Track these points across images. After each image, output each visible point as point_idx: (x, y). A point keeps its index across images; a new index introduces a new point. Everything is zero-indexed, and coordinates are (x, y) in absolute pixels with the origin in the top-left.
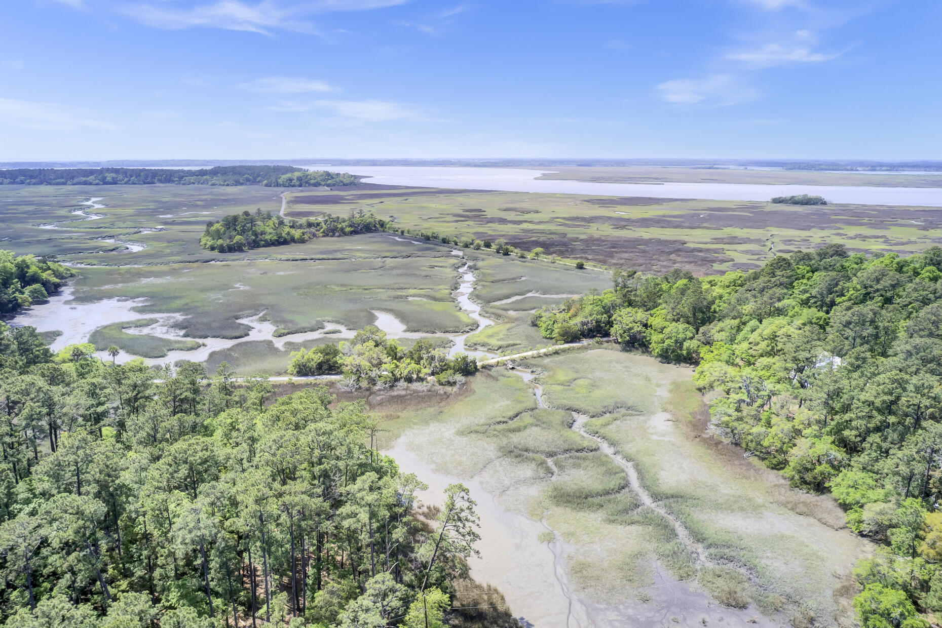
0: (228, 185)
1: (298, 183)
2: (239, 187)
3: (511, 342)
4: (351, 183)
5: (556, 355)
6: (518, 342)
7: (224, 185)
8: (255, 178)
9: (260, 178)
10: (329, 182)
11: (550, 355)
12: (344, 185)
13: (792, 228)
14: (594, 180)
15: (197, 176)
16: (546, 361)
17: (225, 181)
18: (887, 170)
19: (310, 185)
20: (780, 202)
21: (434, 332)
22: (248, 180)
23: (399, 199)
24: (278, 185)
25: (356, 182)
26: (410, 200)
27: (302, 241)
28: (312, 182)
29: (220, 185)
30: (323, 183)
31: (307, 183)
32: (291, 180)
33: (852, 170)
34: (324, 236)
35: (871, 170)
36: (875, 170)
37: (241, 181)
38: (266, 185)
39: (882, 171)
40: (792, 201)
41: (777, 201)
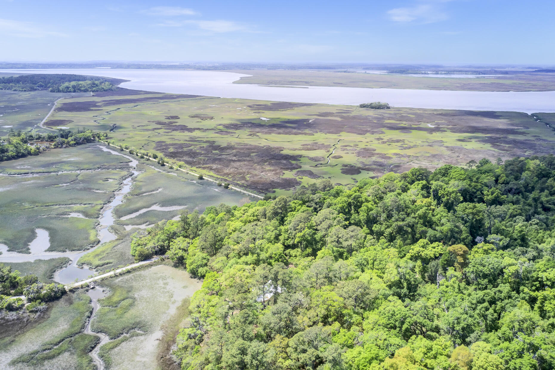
0: (25, 91)
1: (72, 90)
2: (32, 93)
3: (106, 261)
4: (109, 89)
5: (128, 274)
6: (111, 261)
7: (22, 91)
8: (46, 85)
9: (50, 85)
10: (94, 89)
11: (124, 274)
12: (104, 90)
13: (355, 133)
14: (269, 83)
15: (5, 83)
16: (117, 280)
17: (23, 88)
18: (445, 74)
19: (81, 91)
20: (364, 107)
21: (64, 251)
22: (41, 86)
23: (132, 105)
24: (59, 91)
25: (114, 88)
26: (139, 107)
27: (37, 153)
28: (83, 89)
29: (20, 91)
30: (90, 90)
31: (79, 89)
32: (68, 88)
33: (425, 74)
34: (55, 148)
35: (436, 74)
36: (438, 74)
37: (35, 88)
38: (51, 91)
39: (442, 74)
40: (372, 107)
41: (363, 106)
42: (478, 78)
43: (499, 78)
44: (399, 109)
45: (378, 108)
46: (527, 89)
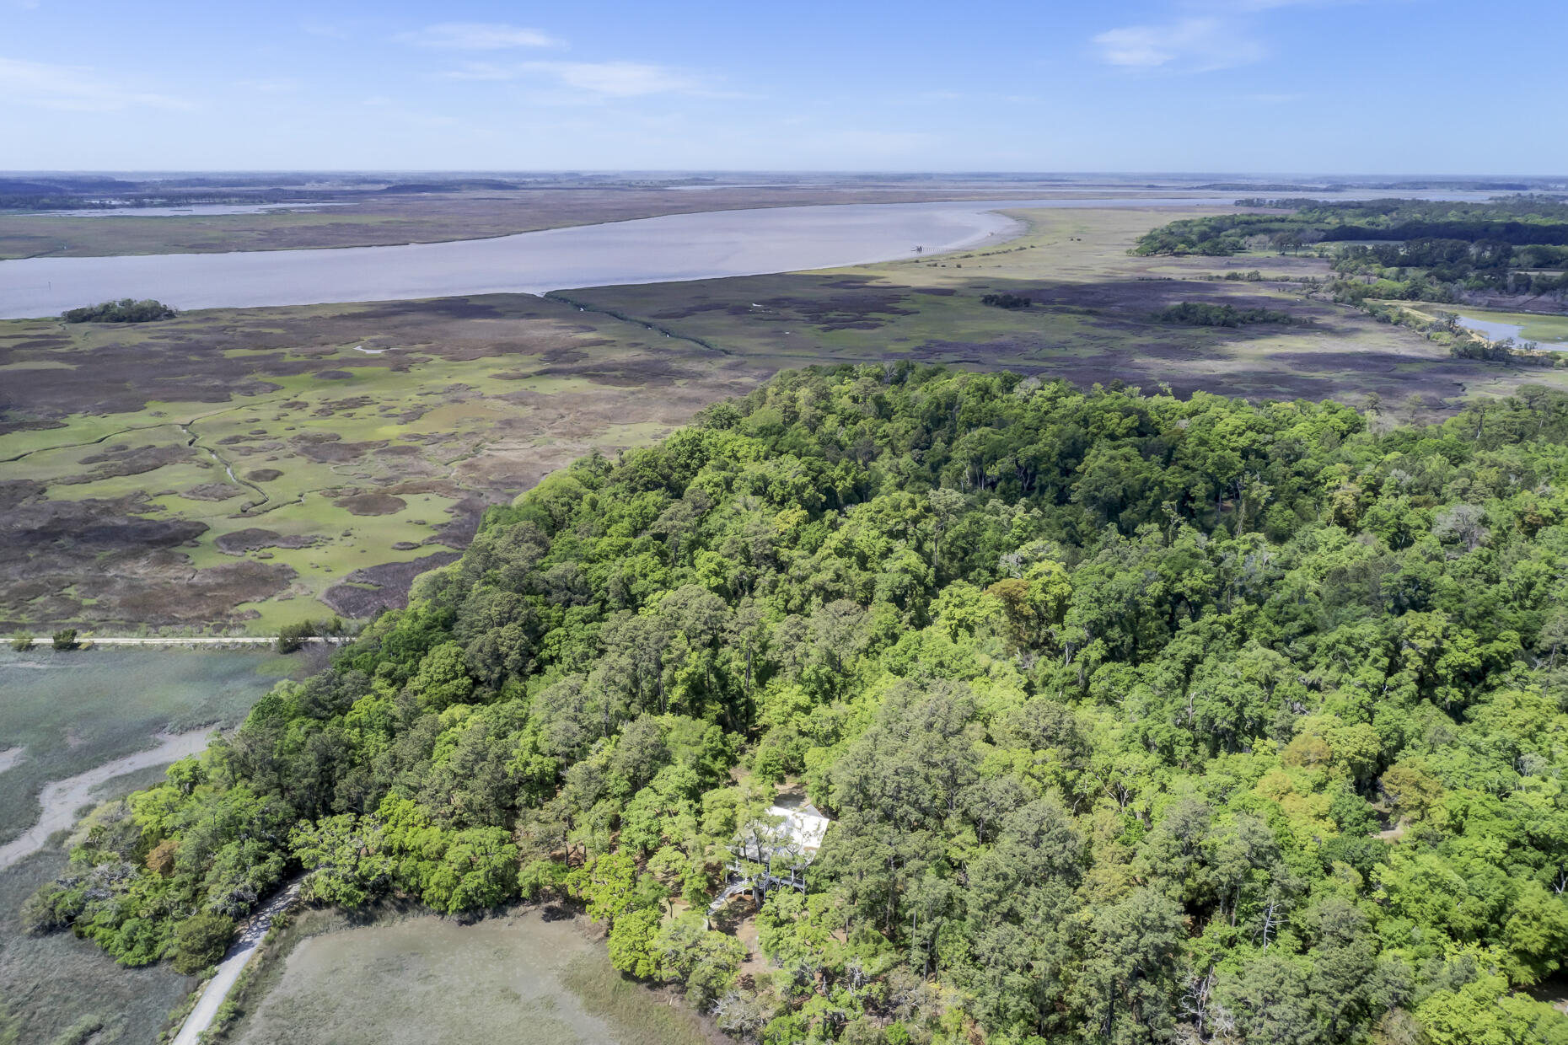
35: (137, 206)
36: (142, 205)
39: (152, 205)
40: (109, 315)
41: (78, 317)
42: (272, 212)
43: (327, 211)
44: (205, 315)
45: (140, 319)
46: (444, 237)
